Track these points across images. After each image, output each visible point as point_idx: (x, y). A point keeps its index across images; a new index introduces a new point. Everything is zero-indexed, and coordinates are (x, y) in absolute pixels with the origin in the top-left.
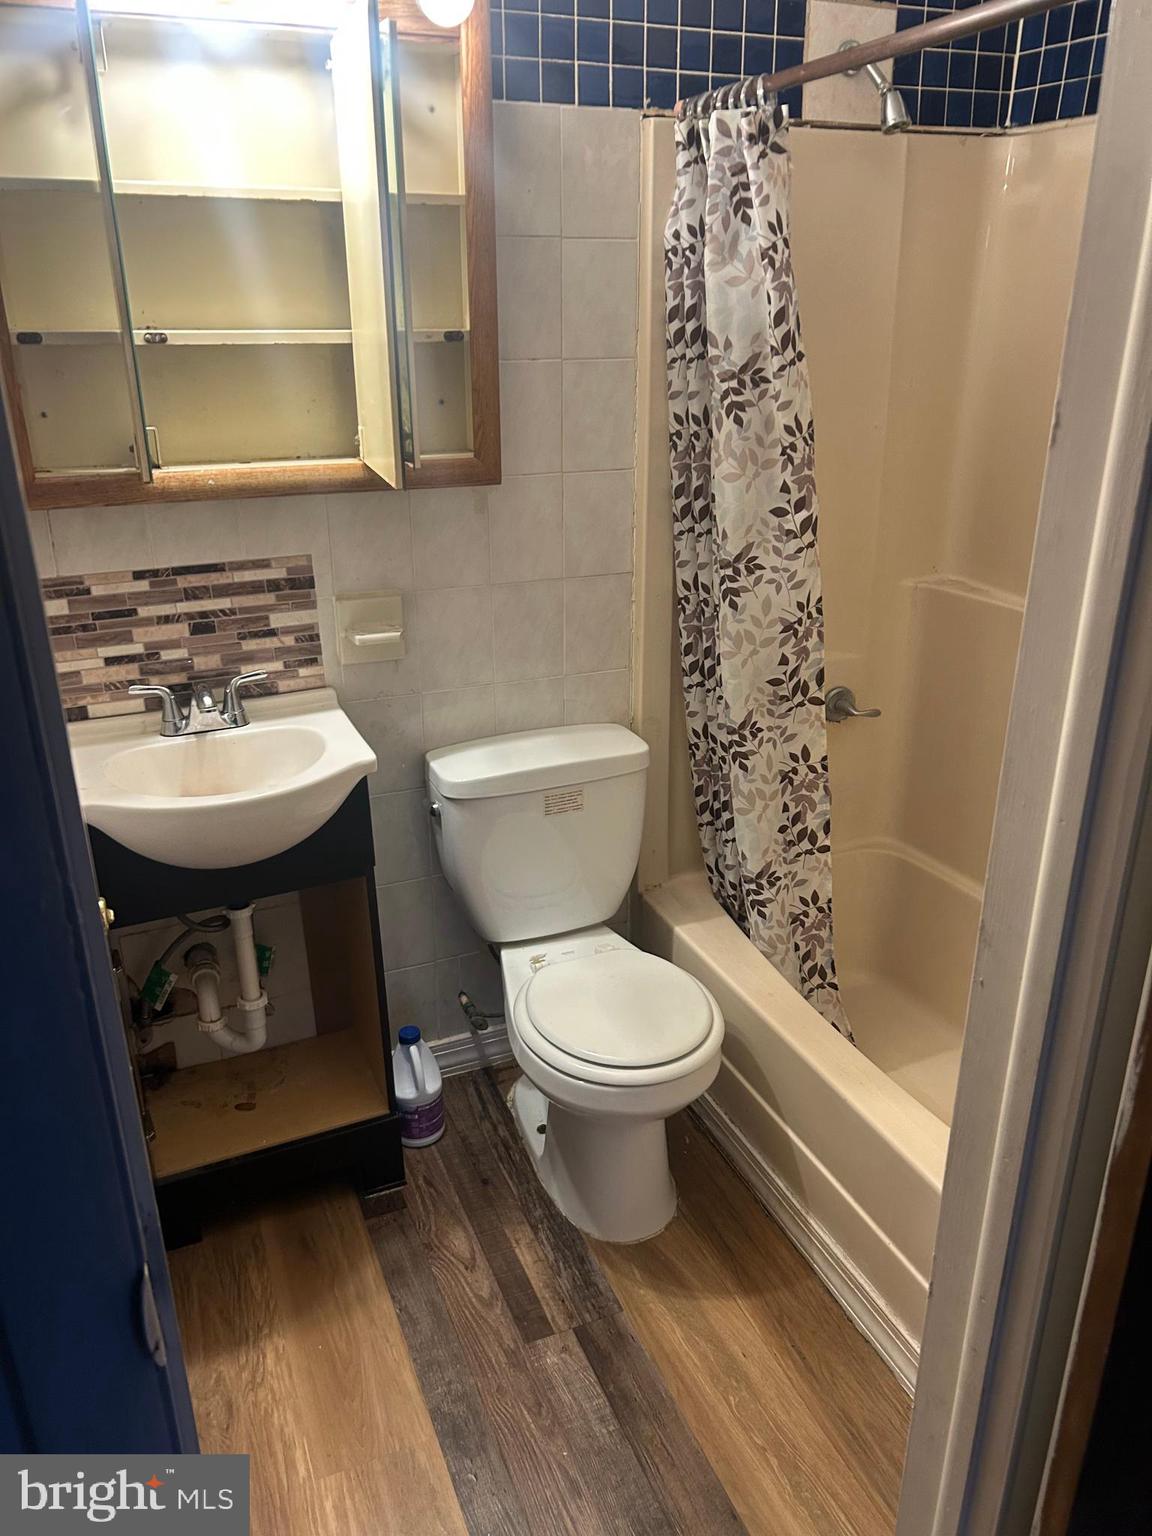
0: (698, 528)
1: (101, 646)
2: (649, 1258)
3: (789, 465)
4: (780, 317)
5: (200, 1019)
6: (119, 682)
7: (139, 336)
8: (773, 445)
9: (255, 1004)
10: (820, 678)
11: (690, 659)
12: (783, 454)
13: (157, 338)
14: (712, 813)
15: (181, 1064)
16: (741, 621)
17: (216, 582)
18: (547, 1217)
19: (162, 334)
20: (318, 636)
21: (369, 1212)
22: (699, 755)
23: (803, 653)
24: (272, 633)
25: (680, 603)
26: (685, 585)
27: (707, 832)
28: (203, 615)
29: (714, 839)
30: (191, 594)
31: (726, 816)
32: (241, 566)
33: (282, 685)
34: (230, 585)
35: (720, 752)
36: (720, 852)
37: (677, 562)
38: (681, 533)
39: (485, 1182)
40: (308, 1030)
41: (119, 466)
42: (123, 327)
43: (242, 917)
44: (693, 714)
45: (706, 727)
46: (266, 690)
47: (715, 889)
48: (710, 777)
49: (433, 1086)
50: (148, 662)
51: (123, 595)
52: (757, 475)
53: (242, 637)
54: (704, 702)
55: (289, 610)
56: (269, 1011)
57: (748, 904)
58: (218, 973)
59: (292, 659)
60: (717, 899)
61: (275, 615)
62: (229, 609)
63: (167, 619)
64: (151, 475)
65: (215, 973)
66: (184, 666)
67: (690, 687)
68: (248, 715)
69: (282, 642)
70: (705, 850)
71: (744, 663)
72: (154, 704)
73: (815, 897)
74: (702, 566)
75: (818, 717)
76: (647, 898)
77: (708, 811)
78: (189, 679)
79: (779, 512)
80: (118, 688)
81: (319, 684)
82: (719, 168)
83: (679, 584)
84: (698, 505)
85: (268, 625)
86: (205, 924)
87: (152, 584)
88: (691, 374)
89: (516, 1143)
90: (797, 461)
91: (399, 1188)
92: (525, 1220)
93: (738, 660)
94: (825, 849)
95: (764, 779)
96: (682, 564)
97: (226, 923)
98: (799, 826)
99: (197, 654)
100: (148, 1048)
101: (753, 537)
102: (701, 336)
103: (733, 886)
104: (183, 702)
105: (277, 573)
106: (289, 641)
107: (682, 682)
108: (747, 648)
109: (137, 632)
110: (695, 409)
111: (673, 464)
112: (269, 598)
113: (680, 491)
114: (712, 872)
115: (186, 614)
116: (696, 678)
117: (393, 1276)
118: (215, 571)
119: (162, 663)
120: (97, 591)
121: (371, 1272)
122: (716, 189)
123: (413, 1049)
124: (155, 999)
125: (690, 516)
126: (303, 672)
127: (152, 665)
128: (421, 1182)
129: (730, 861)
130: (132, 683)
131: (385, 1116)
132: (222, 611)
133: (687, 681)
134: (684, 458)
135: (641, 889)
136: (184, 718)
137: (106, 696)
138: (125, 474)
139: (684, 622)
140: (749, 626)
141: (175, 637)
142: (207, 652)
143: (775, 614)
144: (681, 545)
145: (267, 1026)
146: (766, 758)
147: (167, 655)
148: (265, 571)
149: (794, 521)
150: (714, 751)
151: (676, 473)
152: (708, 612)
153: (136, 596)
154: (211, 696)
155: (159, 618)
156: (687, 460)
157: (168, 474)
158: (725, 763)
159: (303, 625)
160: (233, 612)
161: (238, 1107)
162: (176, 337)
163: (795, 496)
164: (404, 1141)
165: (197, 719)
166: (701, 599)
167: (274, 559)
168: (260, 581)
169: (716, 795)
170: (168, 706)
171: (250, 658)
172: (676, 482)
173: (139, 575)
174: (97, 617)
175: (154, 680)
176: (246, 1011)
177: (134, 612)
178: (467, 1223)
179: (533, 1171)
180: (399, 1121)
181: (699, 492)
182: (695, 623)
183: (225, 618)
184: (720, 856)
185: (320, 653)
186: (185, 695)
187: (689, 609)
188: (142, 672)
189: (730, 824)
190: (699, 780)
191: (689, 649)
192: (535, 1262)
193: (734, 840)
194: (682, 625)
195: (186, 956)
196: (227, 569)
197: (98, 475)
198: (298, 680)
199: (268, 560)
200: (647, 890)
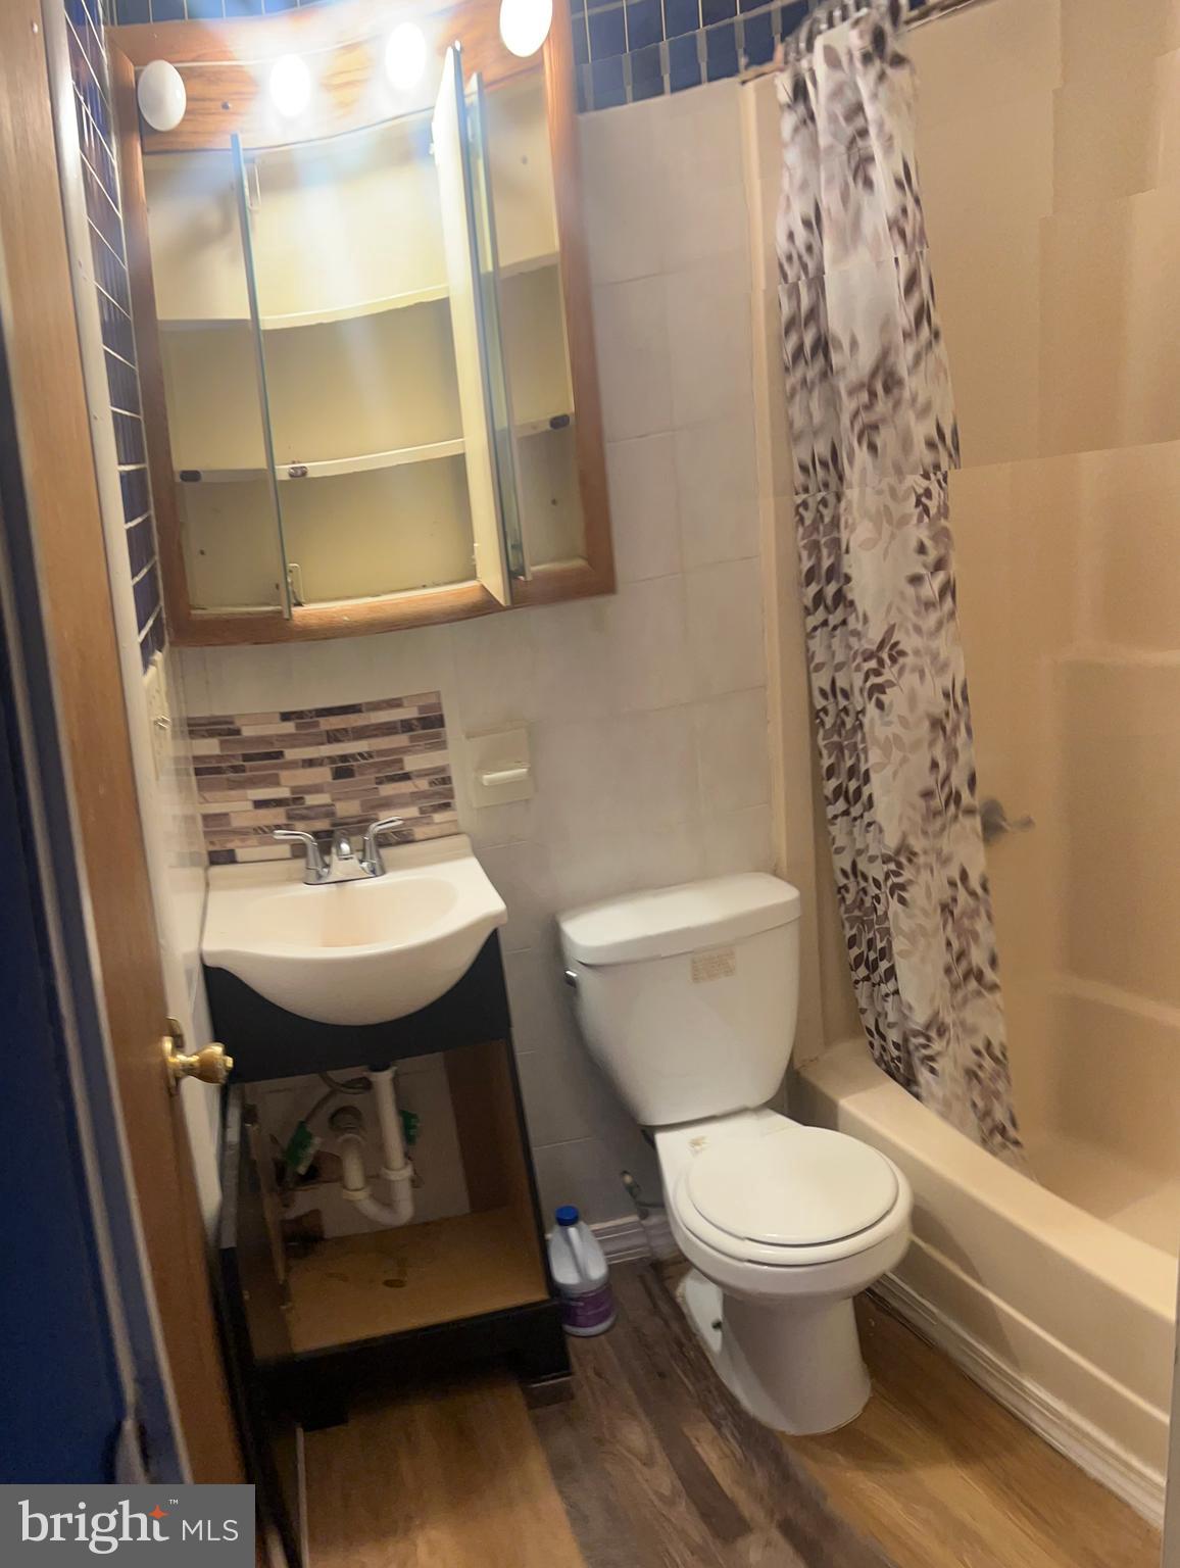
0: (834, 620)
1: (251, 788)
2: (851, 1441)
3: (925, 517)
4: (912, 283)
5: (345, 1187)
6: (267, 827)
7: (283, 471)
8: (906, 498)
9: (400, 1173)
10: (972, 782)
11: (833, 783)
12: (917, 505)
13: (299, 472)
14: (867, 967)
15: (328, 1234)
16: (889, 724)
17: (355, 724)
18: (730, 1413)
19: (302, 467)
20: (449, 778)
21: (534, 1401)
22: (850, 898)
23: (952, 754)
24: (406, 777)
25: (818, 717)
26: (823, 693)
27: (864, 987)
28: (344, 758)
29: (871, 996)
30: (333, 737)
31: (884, 965)
32: (376, 706)
33: (419, 832)
34: (367, 726)
35: (873, 890)
36: (879, 1009)
37: (812, 666)
38: (815, 629)
39: (661, 1375)
40: (461, 1204)
41: (268, 604)
42: (268, 466)
43: (383, 1079)
44: (839, 851)
45: (854, 865)
46: (402, 837)
47: (877, 1054)
48: (863, 923)
49: (597, 1271)
50: (296, 807)
51: (271, 736)
52: (893, 536)
53: (380, 781)
54: (850, 833)
55: (421, 751)
56: (415, 1182)
57: (916, 1062)
58: (363, 1138)
59: (426, 804)
60: (879, 1065)
61: (410, 757)
62: (367, 752)
63: (310, 763)
64: (290, 611)
65: (360, 1139)
66: (327, 812)
67: (835, 817)
68: (386, 864)
69: (416, 786)
70: (863, 1011)
71: (895, 774)
72: (299, 851)
73: (989, 1045)
74: (839, 667)
75: (974, 829)
76: (804, 1074)
77: (863, 965)
78: (334, 825)
79: (916, 580)
80: (265, 832)
81: (454, 830)
82: (833, 118)
83: (816, 693)
84: (831, 589)
85: (402, 769)
86: (350, 1084)
87: (298, 727)
88: (815, 405)
89: (690, 1340)
90: (933, 511)
91: (564, 1379)
92: (705, 1417)
93: (888, 771)
94: (994, 987)
95: (925, 913)
96: (819, 667)
97: (368, 1085)
98: (964, 965)
99: (339, 800)
100: (292, 1214)
101: (894, 618)
102: (823, 345)
103: (897, 1046)
104: (325, 850)
105: (409, 713)
106: (423, 784)
107: (825, 813)
108: (896, 755)
109: (284, 775)
110: (822, 449)
111: (802, 543)
112: (402, 740)
113: (810, 576)
114: (872, 1036)
115: (329, 758)
116: (841, 805)
117: (561, 1470)
118: (354, 712)
119: (307, 808)
120: (248, 732)
121: (536, 1466)
122: (831, 148)
123: (572, 1231)
124: (298, 1162)
125: (822, 608)
126: (438, 817)
127: (297, 809)
128: (590, 1373)
129: (892, 1018)
130: (279, 827)
131: (543, 1302)
132: (360, 754)
133: (831, 811)
134: (812, 534)
135: (797, 1065)
136: (327, 866)
137: (254, 840)
138: (272, 612)
139: (824, 739)
140: (897, 729)
141: (318, 781)
142: (347, 797)
143: (922, 707)
144: (817, 644)
145: (415, 1199)
146: (926, 887)
147: (311, 800)
148: (400, 710)
149: (932, 587)
150: (864, 891)
151: (805, 554)
152: (849, 722)
153: (283, 738)
154: (349, 843)
155: (304, 761)
156: (815, 537)
157: (308, 612)
158: (879, 903)
159: (435, 768)
160: (370, 755)
161: (388, 1283)
162: (316, 468)
163: (933, 554)
164: (568, 1328)
165: (339, 868)
166: (841, 707)
167: (406, 697)
168: (395, 722)
169: (871, 943)
170: (310, 853)
171: (387, 804)
172: (807, 565)
173: (286, 717)
174: (247, 758)
175: (300, 825)
176: (390, 1181)
177: (280, 755)
178: (643, 1417)
179: (711, 1368)
180: (560, 1307)
181: (833, 572)
182: (836, 738)
183: (363, 761)
184: (879, 1014)
185: (452, 797)
186: (326, 842)
187: (829, 721)
188: (290, 817)
189: (891, 973)
190: (851, 928)
191: (831, 772)
192: (720, 1458)
193: (897, 992)
194: (821, 743)
195: (333, 1116)
196: (364, 709)
197: (249, 613)
198: (434, 827)
199: (400, 699)
200: (804, 1066)
